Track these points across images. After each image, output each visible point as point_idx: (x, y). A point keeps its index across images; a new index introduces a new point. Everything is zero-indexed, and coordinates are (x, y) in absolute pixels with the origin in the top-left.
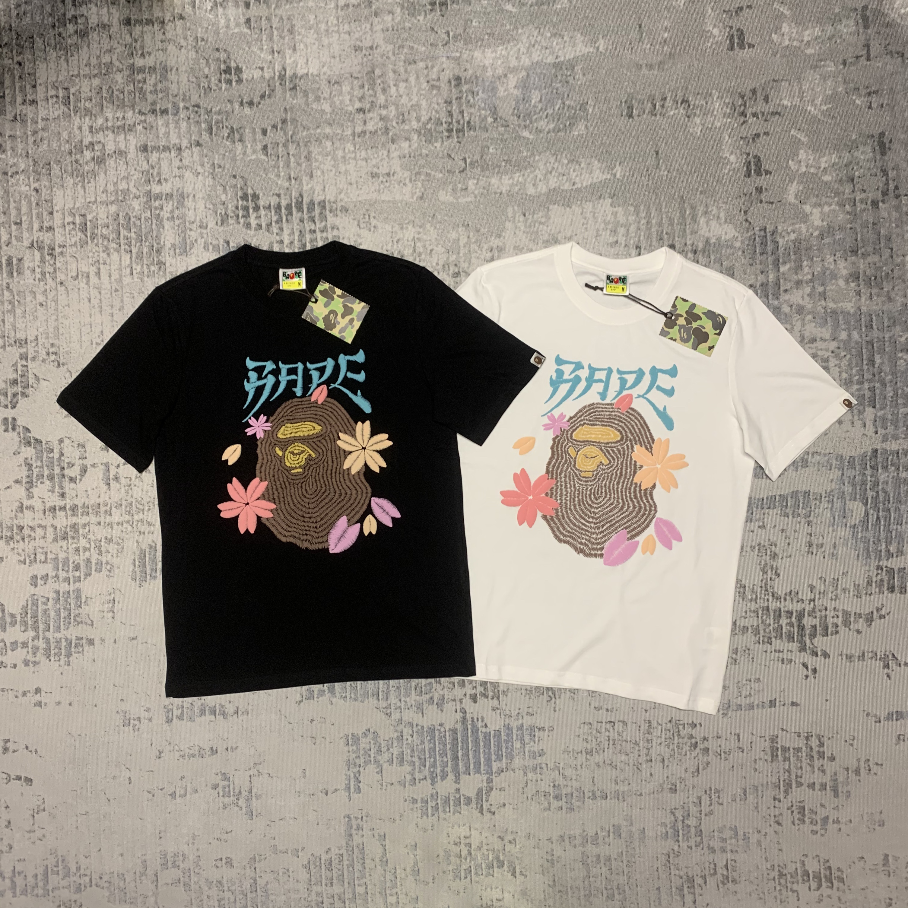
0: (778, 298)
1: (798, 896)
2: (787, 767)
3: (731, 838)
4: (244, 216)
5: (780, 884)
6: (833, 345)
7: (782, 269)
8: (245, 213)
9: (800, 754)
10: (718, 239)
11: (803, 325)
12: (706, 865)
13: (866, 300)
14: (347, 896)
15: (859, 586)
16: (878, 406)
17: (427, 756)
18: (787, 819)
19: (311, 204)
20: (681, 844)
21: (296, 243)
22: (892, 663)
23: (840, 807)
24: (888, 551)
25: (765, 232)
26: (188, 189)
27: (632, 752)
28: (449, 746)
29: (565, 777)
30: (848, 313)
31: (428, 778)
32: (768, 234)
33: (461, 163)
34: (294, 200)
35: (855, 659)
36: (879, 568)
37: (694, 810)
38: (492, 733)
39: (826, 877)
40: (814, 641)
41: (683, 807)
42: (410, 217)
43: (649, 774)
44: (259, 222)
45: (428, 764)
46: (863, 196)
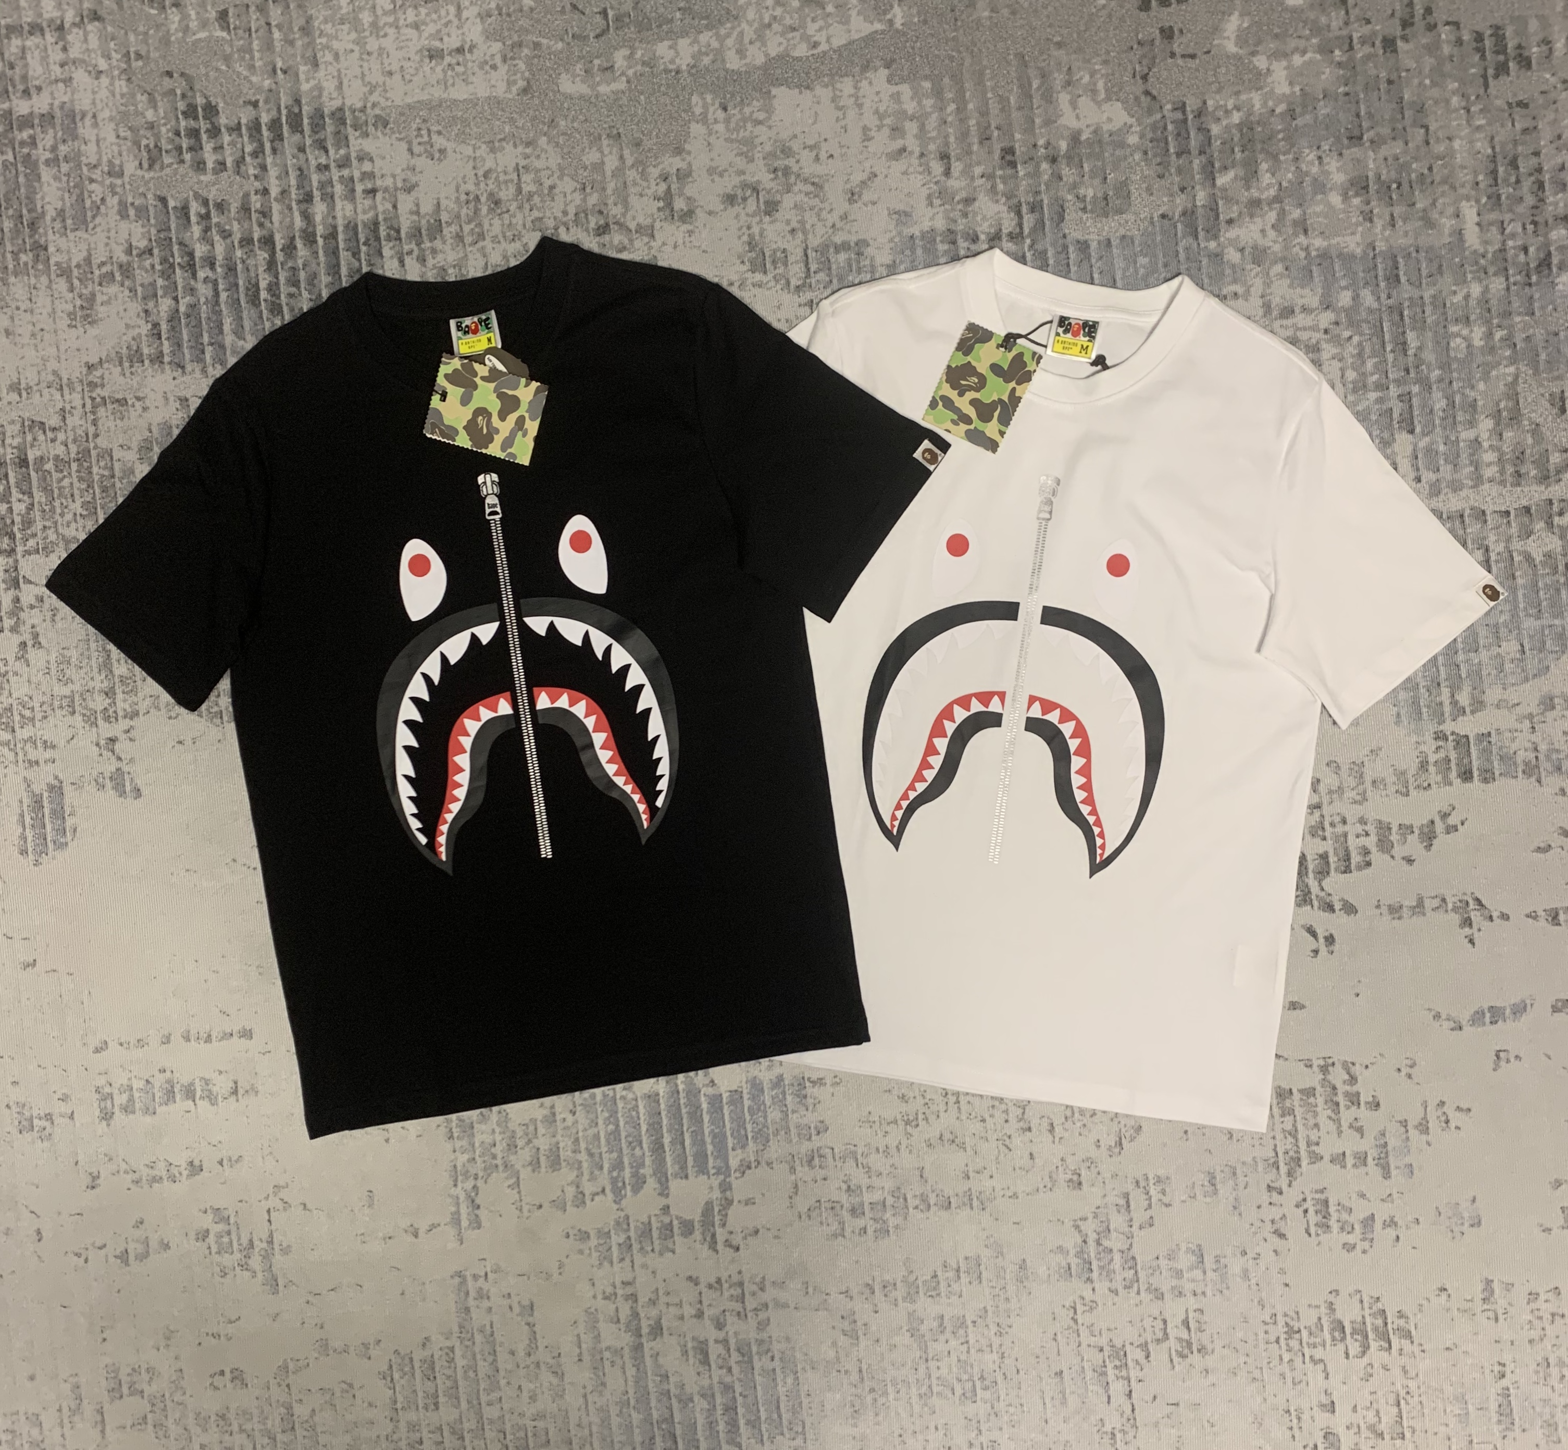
0: (1216, 237)
1: (1325, 1370)
2: (1289, 1127)
3: (1191, 1269)
4: (191, 149)
5: (1289, 1350)
6: (1326, 318)
7: (1221, 181)
8: (192, 141)
9: (1312, 1100)
10: (1095, 132)
11: (1268, 284)
12: (1148, 1322)
13: (1384, 229)
14: (466, 1426)
15: (1403, 773)
16: (1418, 429)
17: (604, 1149)
18: (1294, 1227)
19: (318, 117)
20: (1097, 1285)
21: (293, 191)
22: (1475, 916)
23: (1395, 1196)
24: (1454, 703)
25: (1184, 112)
26: (83, 102)
27: (992, 1116)
28: (644, 1128)
29: (868, 1170)
30: (1353, 256)
31: (608, 1191)
32: (1190, 117)
33: (599, 19)
34: (284, 112)
35: (1405, 912)
36: (1440, 736)
37: (1117, 1221)
38: (725, 1096)
39: (1376, 1329)
40: (1324, 884)
41: (1096, 1216)
42: (507, 129)
43: (1027, 1156)
44: (220, 158)
45: (606, 1166)
46: (1367, 29)
